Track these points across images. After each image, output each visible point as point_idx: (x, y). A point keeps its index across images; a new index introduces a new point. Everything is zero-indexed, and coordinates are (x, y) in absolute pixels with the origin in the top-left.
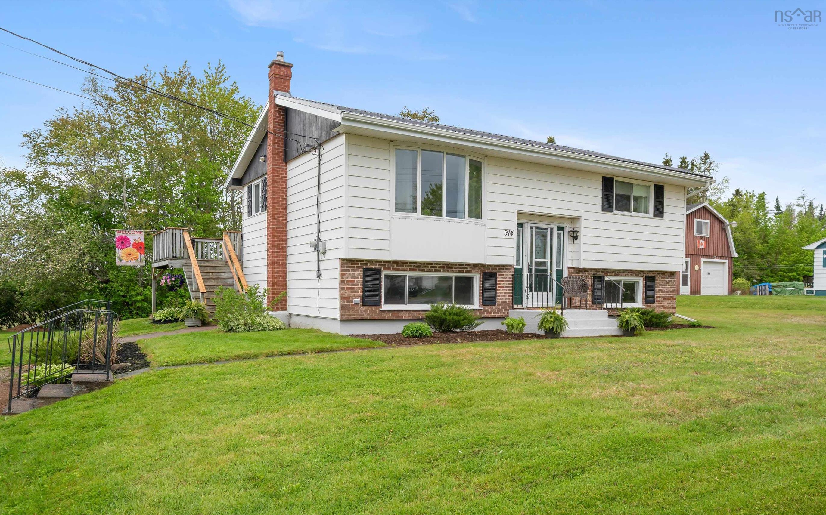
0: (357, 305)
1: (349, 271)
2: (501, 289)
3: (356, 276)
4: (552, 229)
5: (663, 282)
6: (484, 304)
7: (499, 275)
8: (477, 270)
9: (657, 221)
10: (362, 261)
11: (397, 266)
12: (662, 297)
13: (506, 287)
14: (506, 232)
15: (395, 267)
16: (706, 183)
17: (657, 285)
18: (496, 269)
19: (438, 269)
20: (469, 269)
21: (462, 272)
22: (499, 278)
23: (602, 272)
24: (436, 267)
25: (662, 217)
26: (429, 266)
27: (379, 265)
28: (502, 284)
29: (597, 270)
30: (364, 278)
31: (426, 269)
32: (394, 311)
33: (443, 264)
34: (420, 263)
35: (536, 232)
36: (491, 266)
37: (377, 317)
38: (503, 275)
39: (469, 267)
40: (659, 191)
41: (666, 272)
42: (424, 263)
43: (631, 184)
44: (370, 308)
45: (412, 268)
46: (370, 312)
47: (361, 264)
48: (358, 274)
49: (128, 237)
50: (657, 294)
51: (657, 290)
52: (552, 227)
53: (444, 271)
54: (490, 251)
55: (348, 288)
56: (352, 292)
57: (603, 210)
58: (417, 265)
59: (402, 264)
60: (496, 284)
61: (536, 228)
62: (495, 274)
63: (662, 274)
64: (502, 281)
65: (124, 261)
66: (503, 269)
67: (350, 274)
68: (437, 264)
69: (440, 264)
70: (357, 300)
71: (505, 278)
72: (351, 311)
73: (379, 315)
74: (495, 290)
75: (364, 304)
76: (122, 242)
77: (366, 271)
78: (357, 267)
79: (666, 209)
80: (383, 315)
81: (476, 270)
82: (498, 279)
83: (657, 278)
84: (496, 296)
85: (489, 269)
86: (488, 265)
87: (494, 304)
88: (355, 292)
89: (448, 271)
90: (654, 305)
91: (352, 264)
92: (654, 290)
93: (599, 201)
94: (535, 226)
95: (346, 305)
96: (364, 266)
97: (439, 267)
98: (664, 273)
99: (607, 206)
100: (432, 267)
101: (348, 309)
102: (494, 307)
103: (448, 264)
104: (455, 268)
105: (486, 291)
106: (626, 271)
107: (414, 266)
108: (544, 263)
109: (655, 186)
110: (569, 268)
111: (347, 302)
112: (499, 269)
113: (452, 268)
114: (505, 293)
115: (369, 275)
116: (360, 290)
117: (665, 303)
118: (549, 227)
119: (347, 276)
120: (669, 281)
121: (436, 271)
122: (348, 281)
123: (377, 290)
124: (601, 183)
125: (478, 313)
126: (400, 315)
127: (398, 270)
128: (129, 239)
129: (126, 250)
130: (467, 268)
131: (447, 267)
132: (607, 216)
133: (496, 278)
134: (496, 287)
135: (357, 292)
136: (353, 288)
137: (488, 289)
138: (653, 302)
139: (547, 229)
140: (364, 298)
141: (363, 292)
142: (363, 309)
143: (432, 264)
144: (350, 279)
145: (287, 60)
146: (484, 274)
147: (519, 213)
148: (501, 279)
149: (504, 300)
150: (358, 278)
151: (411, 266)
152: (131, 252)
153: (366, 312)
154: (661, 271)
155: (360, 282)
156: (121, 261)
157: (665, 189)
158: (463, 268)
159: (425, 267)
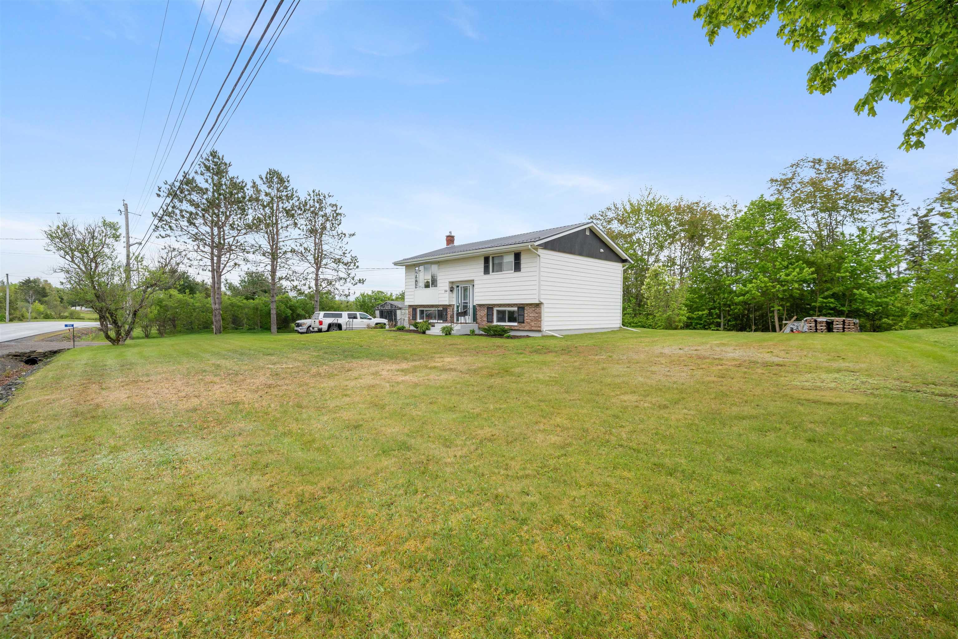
0: (411, 320)
4: (469, 287)
5: (531, 310)
6: (444, 320)
8: (441, 307)
9: (517, 274)
12: (530, 319)
14: (447, 291)
17: (526, 312)
21: (437, 308)
22: (448, 310)
23: (492, 305)
25: (520, 271)
28: (449, 313)
29: (490, 305)
30: (413, 311)
34: (424, 305)
35: (464, 289)
40: (517, 256)
41: (533, 304)
43: (503, 256)
44: (414, 321)
48: (411, 310)
50: (526, 318)
51: (526, 315)
52: (469, 285)
54: (440, 299)
57: (485, 274)
60: (447, 312)
62: (446, 308)
71: (450, 310)
79: (522, 266)
83: (524, 308)
84: (447, 317)
85: (444, 306)
89: (434, 308)
90: (524, 324)
92: (524, 315)
93: (483, 270)
94: (462, 286)
97: (430, 306)
98: (531, 304)
99: (486, 271)
102: (446, 322)
108: (467, 303)
109: (515, 254)
112: (448, 306)
113: (434, 306)
114: (450, 316)
116: (412, 315)
117: (533, 324)
118: (467, 286)
120: (535, 309)
121: (430, 308)
123: (416, 315)
124: (483, 261)
127: (421, 308)
130: (438, 306)
132: (487, 276)
134: (447, 314)
137: (445, 315)
138: (523, 322)
140: (413, 318)
145: (453, 234)
147: (449, 283)
149: (449, 319)
154: (529, 304)
157: (521, 254)
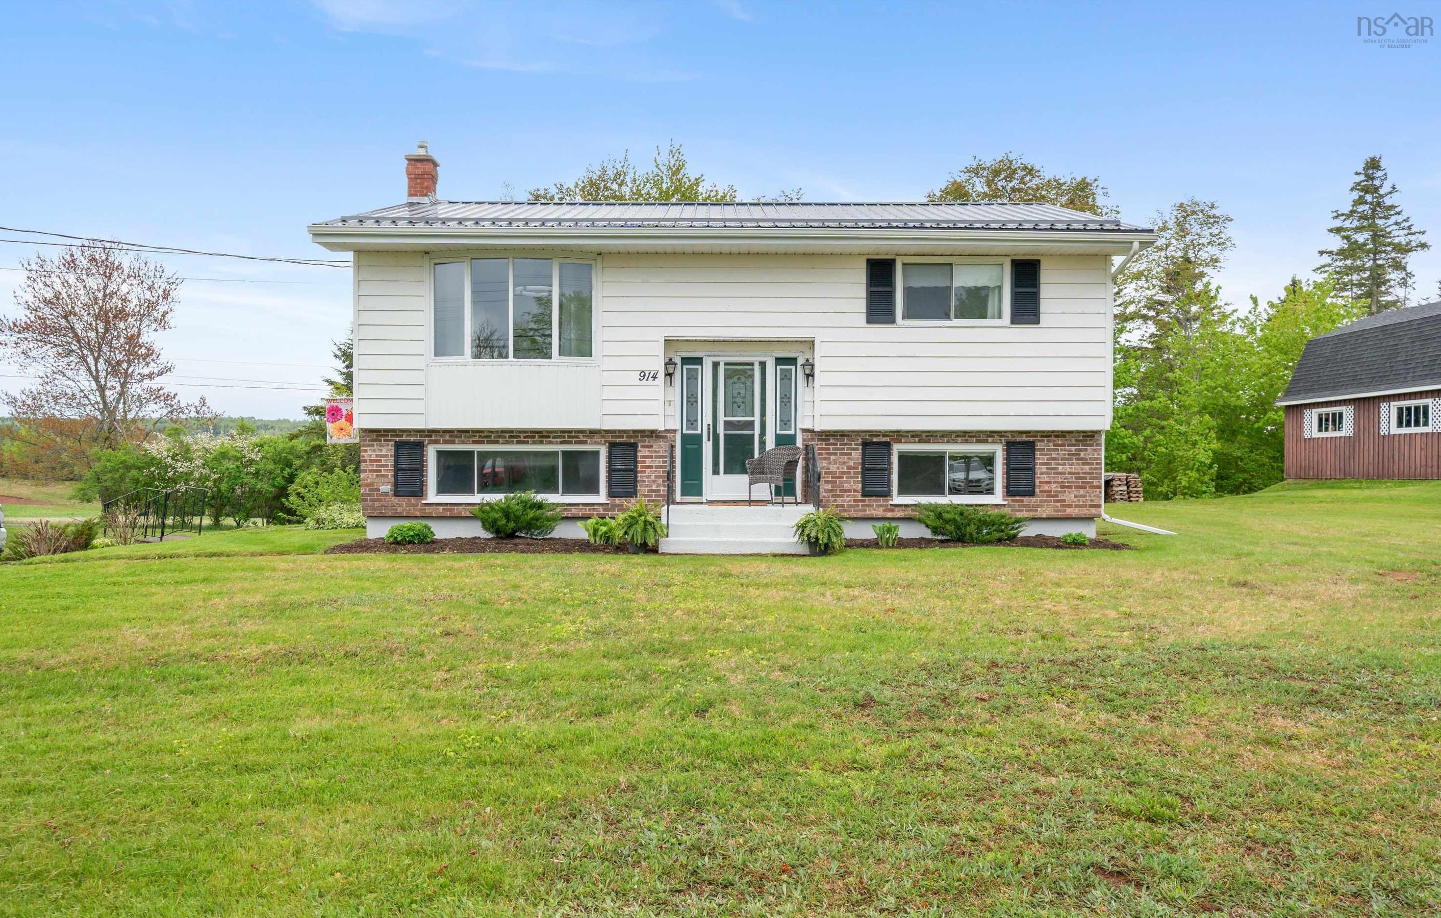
0: (387, 494)
1: (373, 445)
2: (648, 470)
3: (384, 453)
4: (763, 365)
5: (1059, 453)
6: (611, 494)
7: (643, 446)
8: (599, 440)
9: (1023, 332)
10: (394, 430)
11: (450, 436)
12: (1058, 482)
13: (657, 467)
14: (643, 375)
15: (447, 438)
16: (1132, 243)
17: (1040, 459)
18: (637, 437)
19: (522, 439)
20: (582, 438)
21: (570, 443)
22: (642, 452)
23: (884, 436)
24: (519, 437)
25: (1038, 323)
26: (507, 435)
27: (421, 436)
28: (648, 462)
29: (872, 433)
30: (397, 456)
31: (501, 441)
32: (446, 504)
33: (531, 432)
34: (491, 431)
35: (726, 370)
36: (625, 431)
37: (418, 514)
38: (651, 446)
39: (581, 435)
40: (1028, 271)
41: (1070, 432)
42: (497, 432)
43: (951, 264)
44: (406, 499)
45: (477, 439)
46: (407, 505)
47: (392, 436)
48: (388, 450)
49: (340, 407)
50: (1041, 478)
51: (1040, 469)
52: (762, 359)
53: (534, 443)
55: (371, 471)
56: (377, 476)
57: (868, 322)
58: (486, 434)
59: (459, 434)
60: (636, 462)
61: (726, 364)
62: (634, 446)
63: (1057, 436)
64: (651, 457)
65: (334, 438)
66: (652, 437)
67: (374, 451)
68: (520, 432)
69: (526, 432)
70: (387, 488)
71: (656, 452)
72: (377, 504)
73: (422, 510)
74: (634, 471)
75: (396, 494)
76: (333, 414)
77: (399, 446)
78: (385, 441)
79: (1047, 306)
80: (428, 511)
81: (597, 438)
82: (639, 454)
83: (1039, 445)
84: (636, 481)
85: (623, 437)
86: (619, 431)
87: (633, 493)
88: (382, 476)
89: (541, 443)
90: (1034, 499)
91: (377, 436)
92: (1032, 470)
93: (861, 305)
94: (722, 360)
95: (369, 495)
96: (397, 439)
97: (525, 437)
98: (1061, 434)
99: (876, 312)
100: (510, 437)
101: (371, 500)
102: (633, 500)
103: (541, 432)
104: (554, 437)
105: (615, 474)
106: (950, 433)
107: (480, 437)
108: (747, 425)
109: (1014, 262)
110: (804, 431)
111: (371, 490)
112: (643, 436)
113: (548, 437)
114: (656, 477)
115: (404, 452)
116: (391, 473)
117: (1068, 496)
118: (756, 360)
119: (369, 453)
120: (1080, 450)
121: (519, 442)
122: (371, 461)
123: (417, 473)
124: (865, 271)
125: (601, 509)
126: (457, 511)
127: (453, 442)
128: (340, 409)
129: (338, 424)
130: (577, 437)
131: (540, 437)
132: (878, 331)
133: (636, 451)
134: (636, 467)
135: (387, 476)
136: (380, 471)
137: (619, 470)
138: (1031, 494)
139: (752, 364)
140: (396, 485)
141: (396, 476)
142: (395, 500)
143: (512, 432)
144: (374, 457)
146: (612, 446)
147: (667, 342)
148: (647, 454)
149: (654, 488)
150: (387, 456)
151: (475, 436)
152: (343, 426)
153: (400, 505)
154: (1053, 432)
155: (390, 462)
156: (331, 437)
157: (1044, 266)
158: (569, 437)
159: (500, 436)
